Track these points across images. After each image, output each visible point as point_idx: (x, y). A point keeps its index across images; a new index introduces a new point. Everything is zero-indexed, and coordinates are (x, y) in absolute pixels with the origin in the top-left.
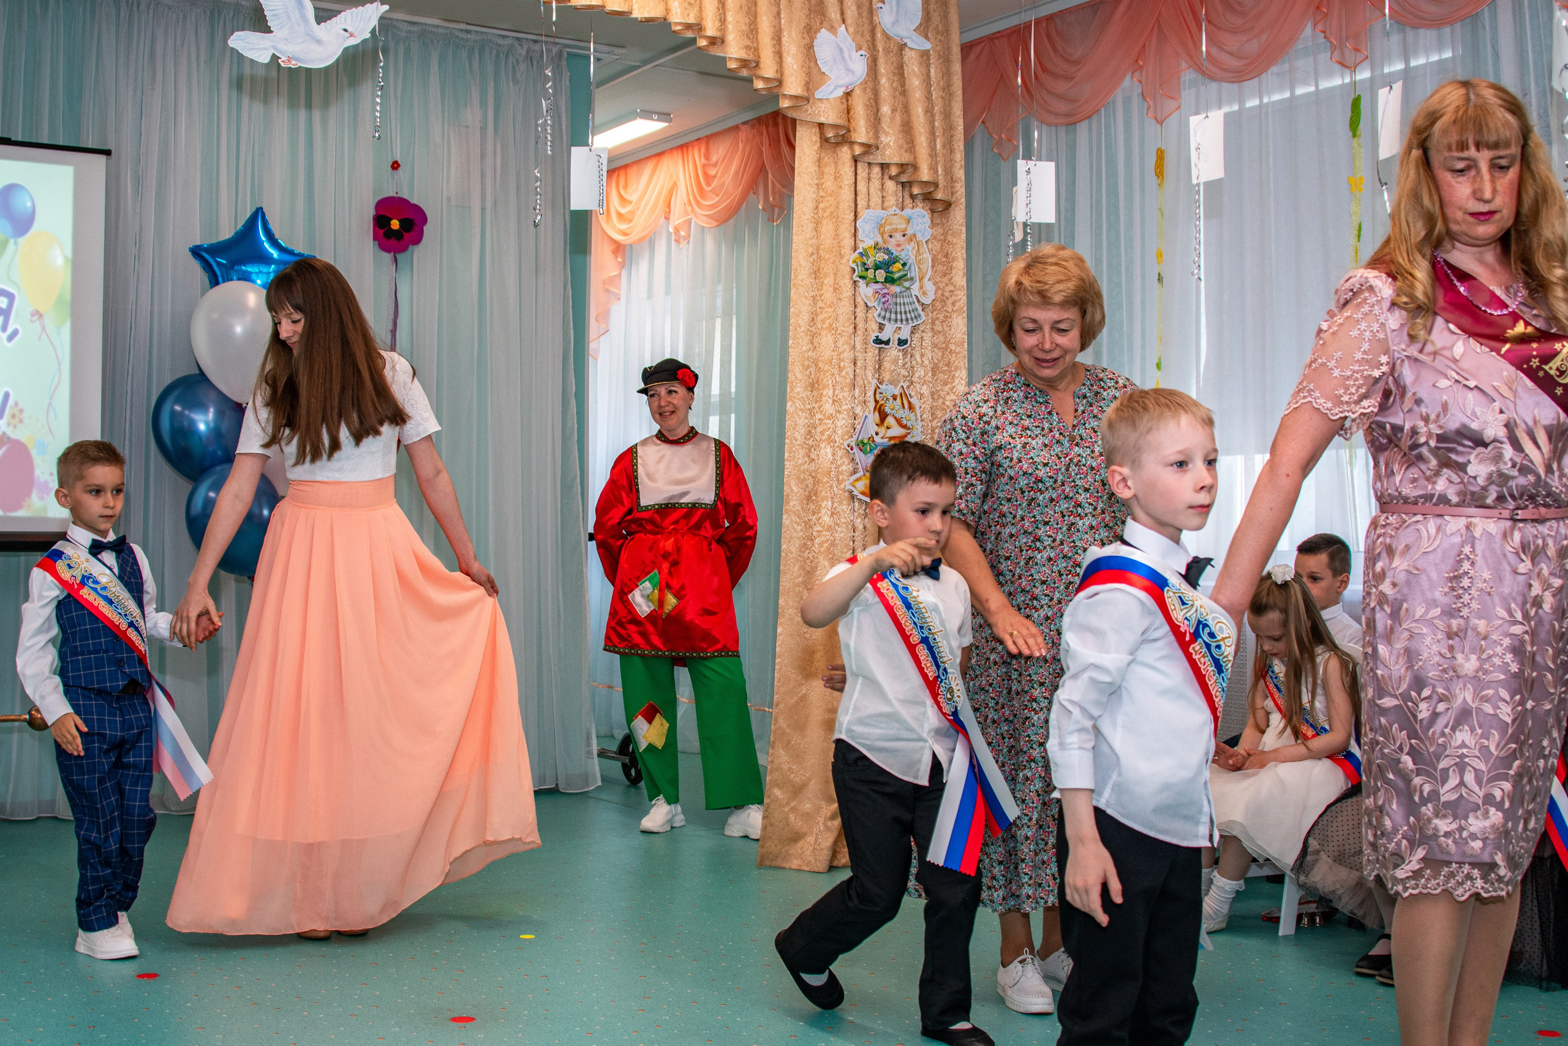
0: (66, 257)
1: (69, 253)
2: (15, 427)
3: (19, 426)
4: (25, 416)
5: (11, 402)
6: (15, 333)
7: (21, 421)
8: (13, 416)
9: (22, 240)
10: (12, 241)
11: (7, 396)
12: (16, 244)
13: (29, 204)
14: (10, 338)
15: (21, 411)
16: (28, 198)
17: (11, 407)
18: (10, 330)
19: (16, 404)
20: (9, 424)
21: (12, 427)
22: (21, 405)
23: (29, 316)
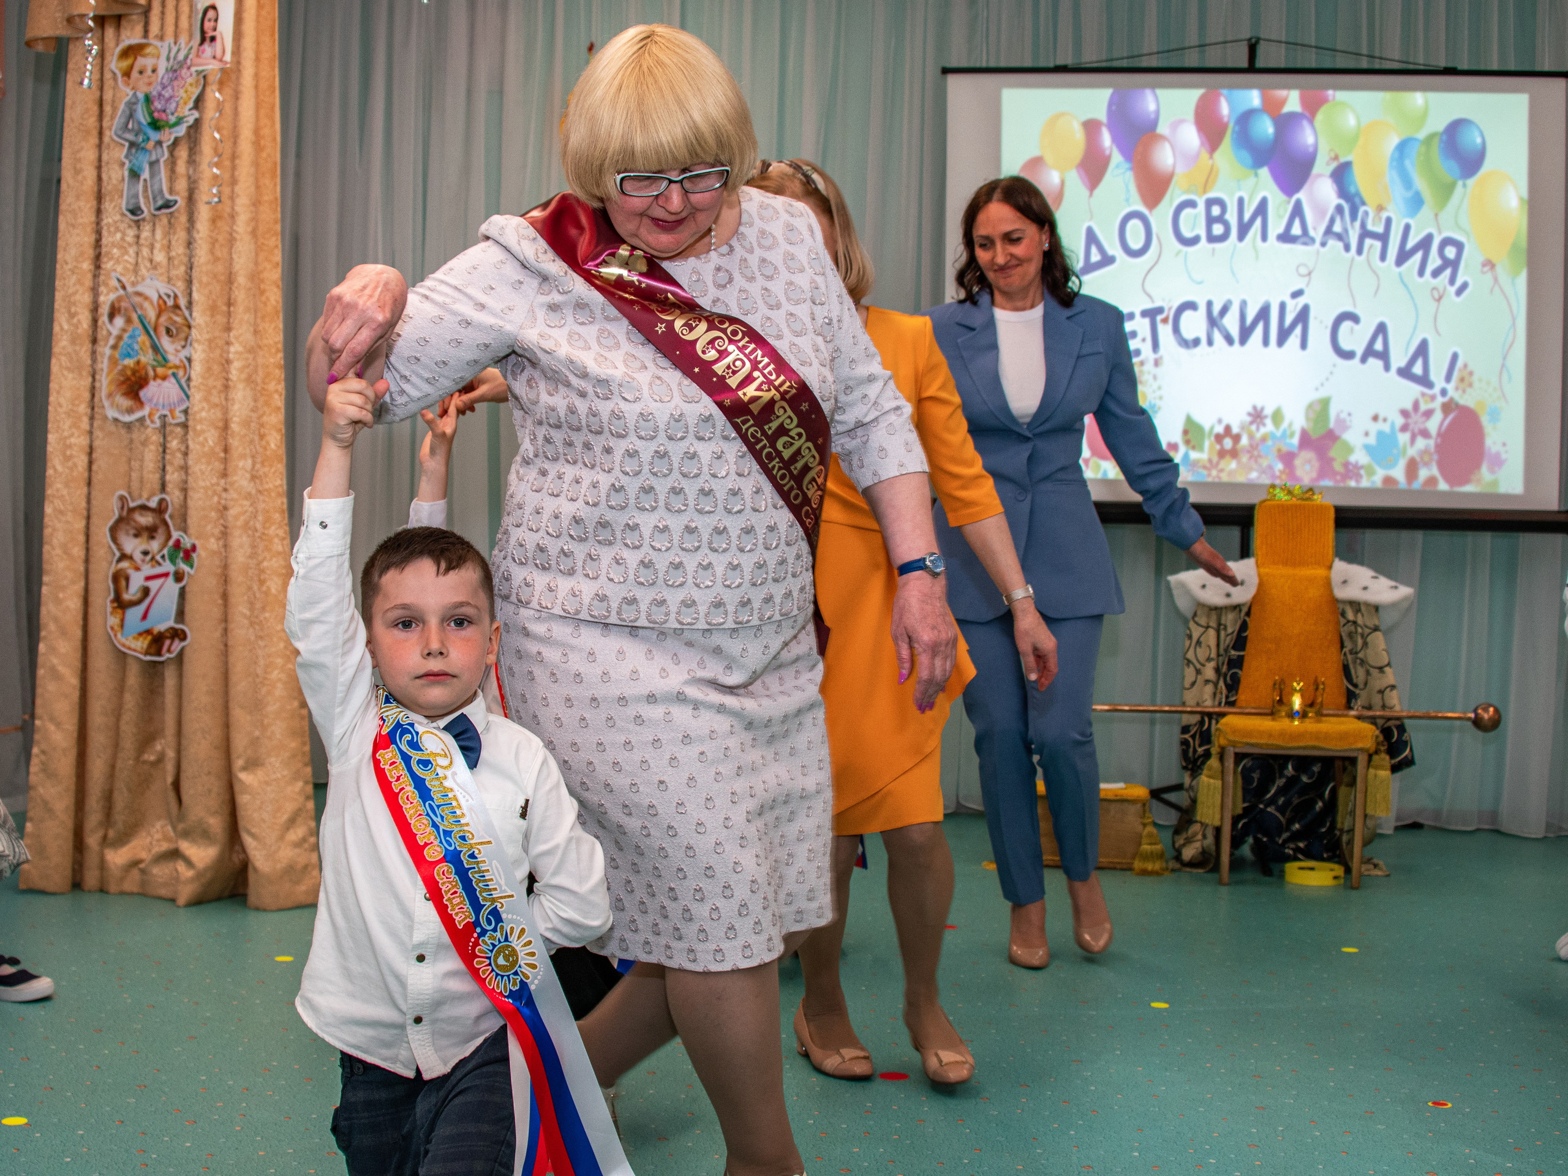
0: (1521, 199)
1: (1524, 192)
2: (1464, 391)
3: (1469, 390)
4: (1475, 378)
5: (1460, 364)
6: (1464, 286)
7: (1470, 385)
8: (1462, 380)
9: (1471, 182)
10: (1460, 183)
11: (1455, 357)
12: (1464, 186)
13: (1479, 140)
14: (1459, 292)
15: (1471, 374)
16: (1476, 133)
17: (1460, 370)
18: (1459, 282)
19: (1465, 366)
20: (1457, 389)
21: (1460, 392)
22: (1470, 368)
23: (1479, 267)
